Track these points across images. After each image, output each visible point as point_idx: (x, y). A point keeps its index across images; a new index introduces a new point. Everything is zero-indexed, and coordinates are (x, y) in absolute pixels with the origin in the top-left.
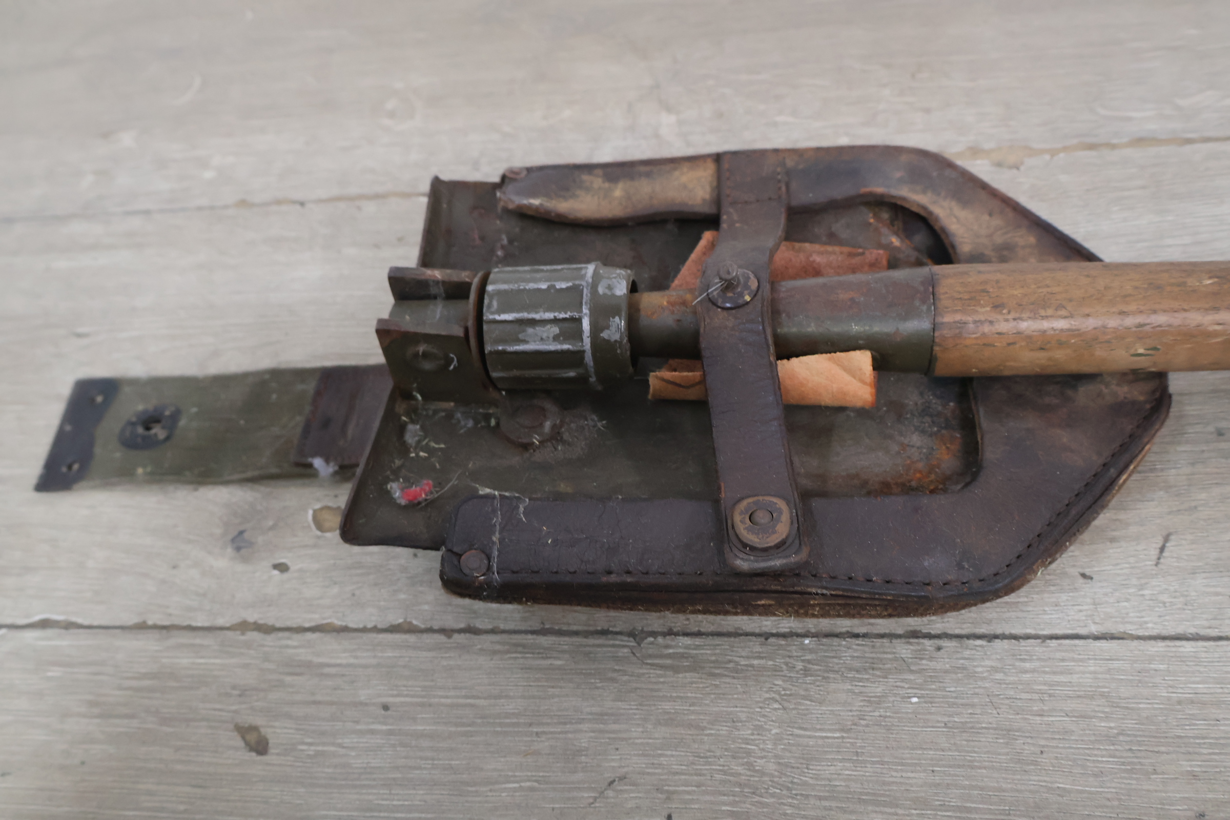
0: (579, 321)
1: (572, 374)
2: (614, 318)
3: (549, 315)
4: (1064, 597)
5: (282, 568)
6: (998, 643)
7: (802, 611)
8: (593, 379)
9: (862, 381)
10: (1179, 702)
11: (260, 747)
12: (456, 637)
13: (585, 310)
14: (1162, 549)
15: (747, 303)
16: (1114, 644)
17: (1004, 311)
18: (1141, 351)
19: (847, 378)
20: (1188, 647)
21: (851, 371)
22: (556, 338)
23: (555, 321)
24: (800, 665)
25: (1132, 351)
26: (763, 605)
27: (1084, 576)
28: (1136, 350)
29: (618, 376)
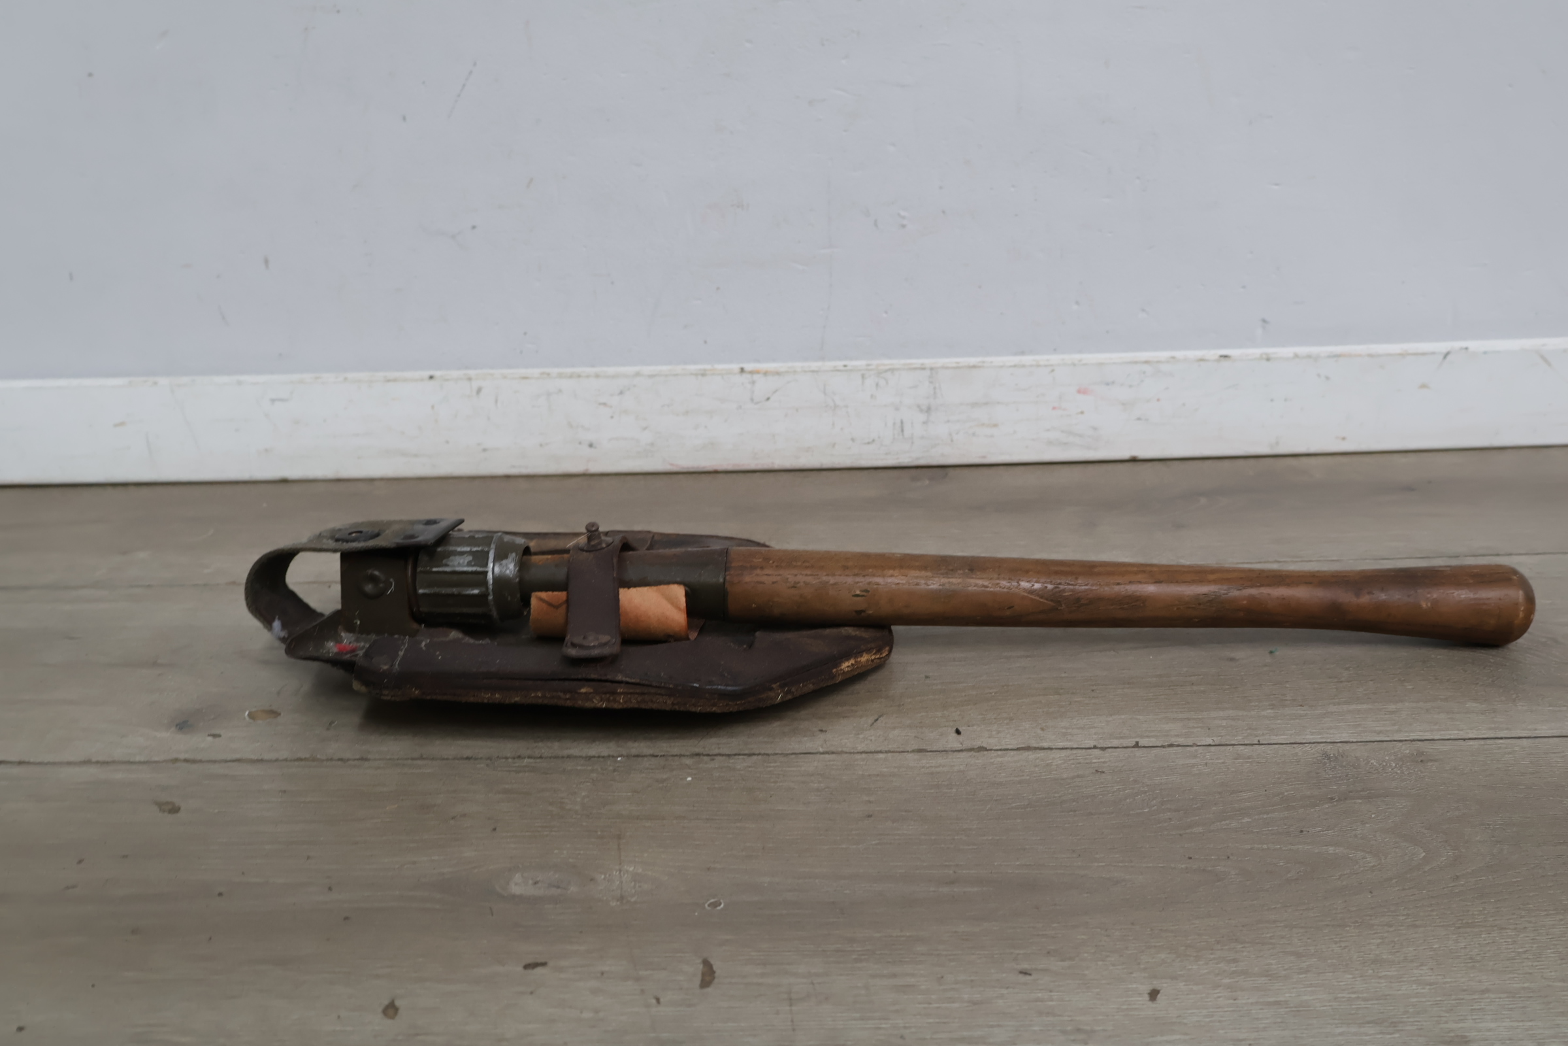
0: (488, 553)
1: (476, 591)
2: (512, 553)
3: (468, 549)
4: (806, 739)
5: (215, 736)
6: (755, 758)
7: (611, 698)
8: (491, 598)
9: (678, 608)
10: (869, 775)
11: (175, 810)
12: (351, 762)
13: (493, 546)
14: (877, 720)
15: (604, 548)
16: (833, 756)
17: (771, 562)
18: (858, 592)
19: (669, 606)
20: (881, 756)
21: (672, 601)
22: (469, 564)
23: (470, 553)
24: (611, 768)
25: (853, 593)
26: (585, 693)
27: (821, 731)
28: (855, 592)
29: (509, 599)
